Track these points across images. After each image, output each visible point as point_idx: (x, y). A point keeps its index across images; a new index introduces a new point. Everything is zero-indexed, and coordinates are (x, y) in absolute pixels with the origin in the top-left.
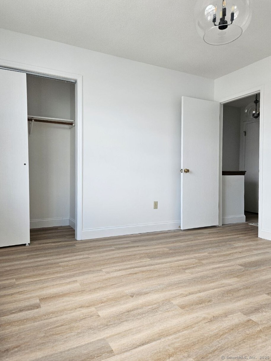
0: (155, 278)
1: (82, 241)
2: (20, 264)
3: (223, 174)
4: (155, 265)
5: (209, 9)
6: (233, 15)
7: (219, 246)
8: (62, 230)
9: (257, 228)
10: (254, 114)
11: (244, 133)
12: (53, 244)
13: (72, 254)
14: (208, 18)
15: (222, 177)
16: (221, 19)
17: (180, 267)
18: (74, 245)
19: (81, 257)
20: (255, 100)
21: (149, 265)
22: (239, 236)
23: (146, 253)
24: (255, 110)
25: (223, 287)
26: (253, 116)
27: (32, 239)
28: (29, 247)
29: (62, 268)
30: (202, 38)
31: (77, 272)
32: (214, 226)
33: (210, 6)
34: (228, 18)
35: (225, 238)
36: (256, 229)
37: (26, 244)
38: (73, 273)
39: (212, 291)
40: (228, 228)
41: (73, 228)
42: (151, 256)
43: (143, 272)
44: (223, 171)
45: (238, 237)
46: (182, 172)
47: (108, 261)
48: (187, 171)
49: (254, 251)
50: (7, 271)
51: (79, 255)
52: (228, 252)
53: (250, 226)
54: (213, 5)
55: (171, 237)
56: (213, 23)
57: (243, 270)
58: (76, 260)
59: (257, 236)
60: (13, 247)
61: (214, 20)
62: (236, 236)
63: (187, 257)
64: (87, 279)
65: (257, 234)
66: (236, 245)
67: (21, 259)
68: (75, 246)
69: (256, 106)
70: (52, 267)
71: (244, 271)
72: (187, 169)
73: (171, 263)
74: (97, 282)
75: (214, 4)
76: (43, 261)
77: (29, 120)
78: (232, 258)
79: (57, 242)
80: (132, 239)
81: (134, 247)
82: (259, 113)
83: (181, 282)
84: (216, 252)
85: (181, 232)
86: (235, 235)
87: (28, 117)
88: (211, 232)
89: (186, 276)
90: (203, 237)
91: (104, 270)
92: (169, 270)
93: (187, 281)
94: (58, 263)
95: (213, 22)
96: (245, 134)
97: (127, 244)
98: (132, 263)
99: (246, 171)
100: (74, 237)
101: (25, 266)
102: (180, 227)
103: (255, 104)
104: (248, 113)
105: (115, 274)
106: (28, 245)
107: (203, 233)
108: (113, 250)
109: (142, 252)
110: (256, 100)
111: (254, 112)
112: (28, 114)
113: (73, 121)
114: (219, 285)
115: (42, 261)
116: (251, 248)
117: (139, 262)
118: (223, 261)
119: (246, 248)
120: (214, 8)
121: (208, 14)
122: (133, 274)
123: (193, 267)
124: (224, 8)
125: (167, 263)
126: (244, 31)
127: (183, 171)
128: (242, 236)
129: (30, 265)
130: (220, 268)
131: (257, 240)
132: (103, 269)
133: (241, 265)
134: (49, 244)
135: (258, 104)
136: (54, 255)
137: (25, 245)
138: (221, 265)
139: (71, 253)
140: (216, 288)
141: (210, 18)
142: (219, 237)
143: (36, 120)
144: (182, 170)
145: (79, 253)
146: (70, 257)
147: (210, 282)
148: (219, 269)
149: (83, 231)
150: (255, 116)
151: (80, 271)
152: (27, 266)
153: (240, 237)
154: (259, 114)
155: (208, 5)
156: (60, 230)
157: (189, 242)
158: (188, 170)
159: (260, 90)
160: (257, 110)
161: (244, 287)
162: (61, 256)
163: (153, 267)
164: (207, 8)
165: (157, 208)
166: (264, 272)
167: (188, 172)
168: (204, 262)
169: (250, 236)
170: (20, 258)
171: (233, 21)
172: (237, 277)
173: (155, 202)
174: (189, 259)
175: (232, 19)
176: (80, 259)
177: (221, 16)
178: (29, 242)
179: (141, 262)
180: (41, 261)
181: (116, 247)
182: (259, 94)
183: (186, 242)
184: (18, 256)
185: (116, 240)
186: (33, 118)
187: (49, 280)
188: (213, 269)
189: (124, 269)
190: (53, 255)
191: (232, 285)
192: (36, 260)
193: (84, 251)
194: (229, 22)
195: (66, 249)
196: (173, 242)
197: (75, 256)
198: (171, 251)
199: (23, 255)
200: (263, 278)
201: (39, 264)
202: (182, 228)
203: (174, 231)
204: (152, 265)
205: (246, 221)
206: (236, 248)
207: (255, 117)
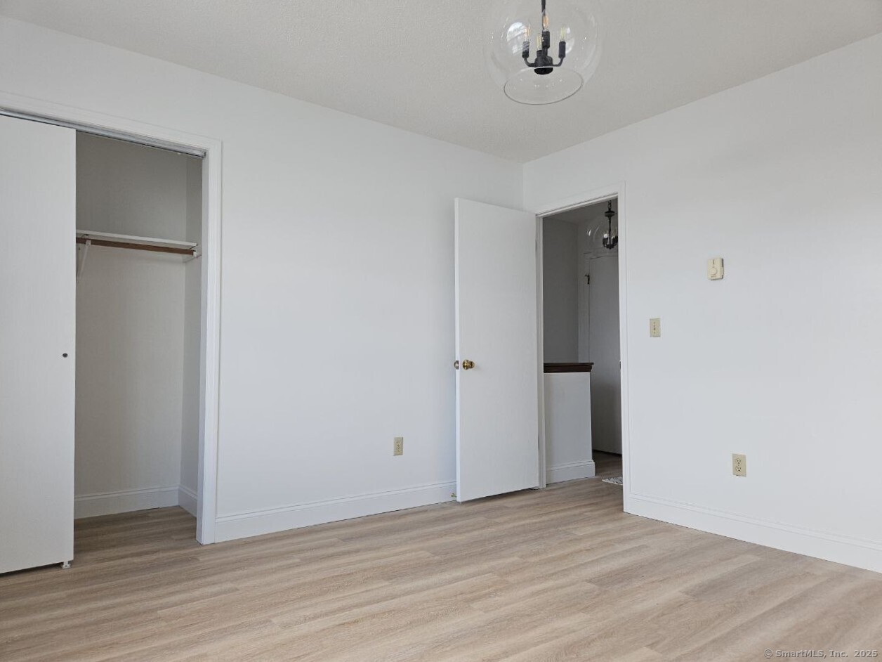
0: (402, 629)
1: (214, 546)
2: (45, 620)
3: (545, 371)
4: (400, 596)
5: (515, 30)
6: (562, 46)
7: (543, 538)
8: (158, 518)
9: (620, 489)
10: (605, 240)
11: (587, 278)
12: (136, 560)
13: (190, 583)
14: (514, 48)
15: (543, 376)
16: (539, 52)
17: (459, 598)
18: (194, 559)
19: (216, 589)
20: (608, 210)
21: (385, 599)
22: (584, 510)
23: (379, 567)
24: (608, 232)
25: (557, 637)
26: (604, 243)
27: (78, 549)
28: (71, 571)
29: (164, 624)
30: (502, 87)
31: (207, 630)
32: (530, 489)
33: (518, 25)
34: (553, 52)
35: (553, 516)
36: (618, 491)
37: (62, 563)
38: (194, 634)
39: (533, 649)
40: (560, 491)
41: (191, 512)
42: (392, 574)
43: (373, 616)
44: (546, 362)
45: (580, 514)
46: (458, 368)
47: (286, 595)
48: (469, 365)
49: (617, 545)
50: (14, 641)
51: (208, 584)
52: (561, 552)
53: (604, 486)
54: (524, 24)
55: (436, 521)
56: (523, 59)
57: (595, 593)
58: (203, 597)
59: (622, 510)
60: (27, 574)
61: (526, 55)
62: (577, 511)
63: (472, 569)
64: (232, 647)
65: (622, 504)
66: (579, 533)
67: (50, 605)
68: (198, 560)
69: (610, 222)
70: (139, 623)
71: (598, 595)
72: (470, 360)
73: (439, 589)
74: (259, 654)
75: (526, 22)
76: (113, 607)
77: (80, 240)
78: (573, 565)
79: (147, 553)
80: (343, 532)
81: (349, 553)
82: (617, 237)
83: (464, 633)
84: (536, 554)
85: (457, 509)
86: (576, 507)
87: (77, 234)
88: (523, 503)
89: (474, 617)
90: (506, 518)
91: (274, 620)
92: (435, 606)
93: (477, 630)
94: (153, 610)
95: (523, 56)
96: (589, 280)
97: (333, 545)
98: (346, 595)
99: (593, 363)
100: (195, 537)
101: (62, 624)
102: (454, 495)
103: (607, 218)
104: (594, 237)
105: (305, 628)
106: (68, 565)
107: (506, 507)
108: (297, 565)
109: (367, 565)
110: (610, 211)
111: (606, 236)
112: (78, 227)
113: (194, 244)
114: (547, 633)
115: (109, 608)
116: (610, 538)
117: (363, 592)
118: (553, 574)
119: (600, 540)
120: (526, 30)
121: (512, 39)
122: (348, 623)
123: (489, 595)
124: (545, 30)
125: (428, 588)
126: (586, 81)
127: (460, 365)
128: (591, 511)
129: (77, 621)
130: (546, 592)
131: (622, 518)
132: (274, 616)
133: (590, 581)
134: (126, 560)
135: (612, 218)
136: (142, 589)
137: (59, 565)
138: (550, 583)
139: (188, 579)
140: (542, 642)
141: (517, 50)
142: (540, 515)
143: (95, 242)
144: (458, 362)
145: (209, 579)
146: (184, 591)
147: (526, 628)
148: (546, 594)
149: (217, 520)
150: (608, 243)
151: (213, 629)
152: (69, 623)
153: (586, 512)
154: (616, 240)
155: (512, 23)
156: (154, 518)
157: (476, 533)
158: (471, 363)
159: (617, 193)
160: (612, 231)
161: (600, 633)
162: (161, 591)
163: (396, 601)
164: (511, 29)
165: (401, 454)
166: (640, 593)
167: (471, 367)
168: (511, 579)
169: (606, 510)
170: (47, 602)
171: (565, 59)
172: (585, 609)
173: (397, 438)
174: (479, 575)
175: (562, 54)
176: (215, 595)
177: (539, 46)
178: (72, 558)
179: (367, 591)
180: (106, 608)
181: (302, 555)
182: (616, 200)
183: (468, 531)
184: (43, 598)
185: (301, 539)
186: (87, 237)
187: (133, 658)
188: (533, 594)
189: (327, 614)
190: (138, 590)
191: (574, 631)
192: (93, 605)
193: (220, 573)
194: (556, 60)
195: (173, 570)
196: (440, 535)
197: (200, 587)
198: (437, 558)
199: (54, 594)
200: (639, 607)
201: (103, 615)
202: (459, 499)
203: (443, 506)
204: (393, 597)
205: (596, 474)
206: (579, 540)
207: (608, 247)
